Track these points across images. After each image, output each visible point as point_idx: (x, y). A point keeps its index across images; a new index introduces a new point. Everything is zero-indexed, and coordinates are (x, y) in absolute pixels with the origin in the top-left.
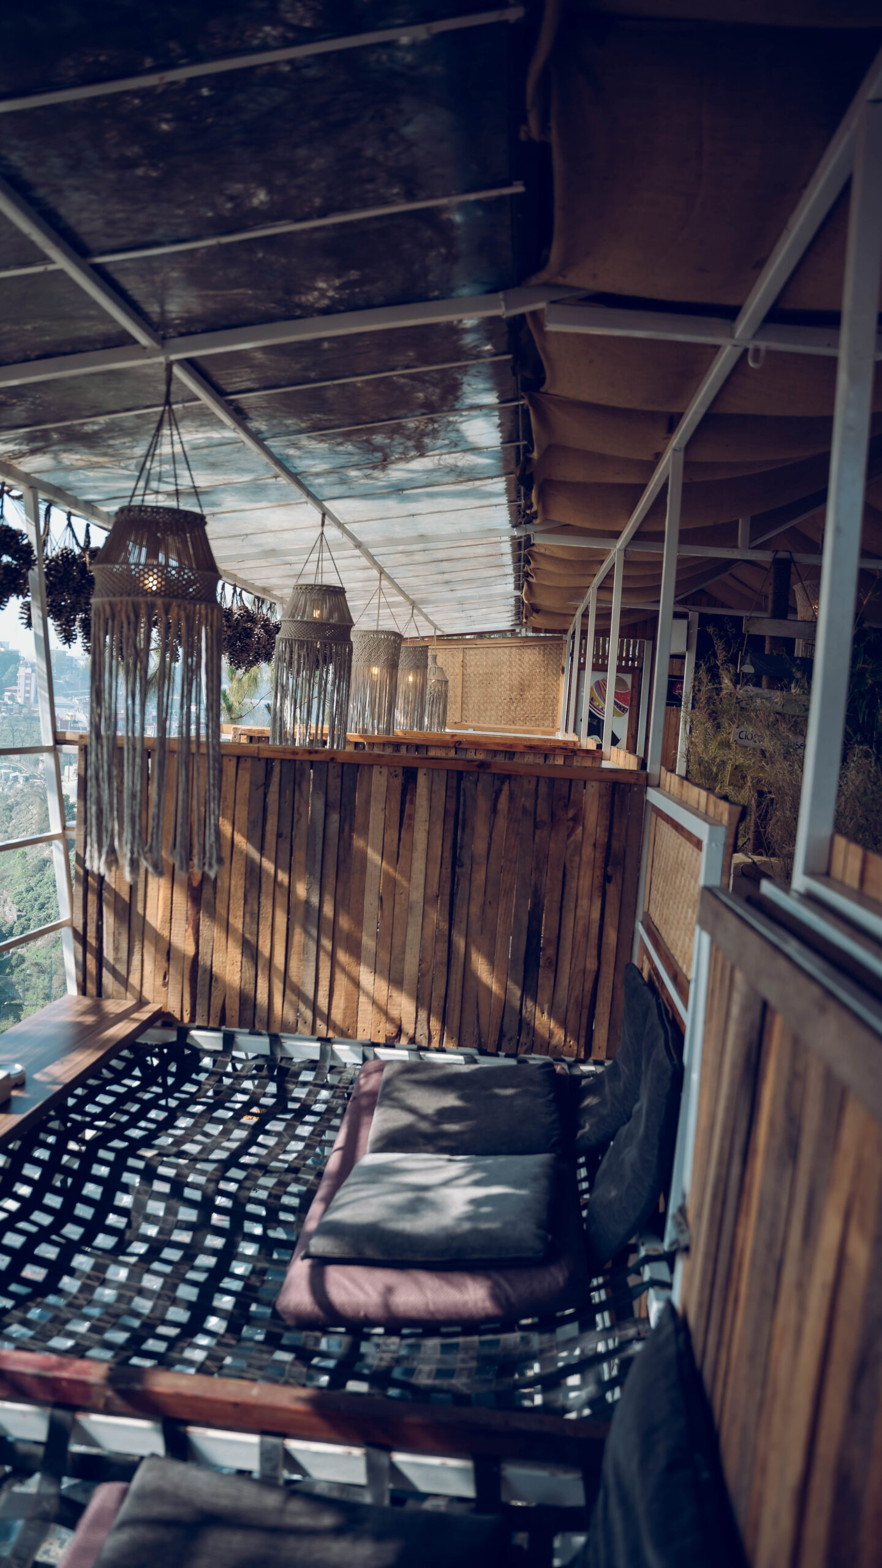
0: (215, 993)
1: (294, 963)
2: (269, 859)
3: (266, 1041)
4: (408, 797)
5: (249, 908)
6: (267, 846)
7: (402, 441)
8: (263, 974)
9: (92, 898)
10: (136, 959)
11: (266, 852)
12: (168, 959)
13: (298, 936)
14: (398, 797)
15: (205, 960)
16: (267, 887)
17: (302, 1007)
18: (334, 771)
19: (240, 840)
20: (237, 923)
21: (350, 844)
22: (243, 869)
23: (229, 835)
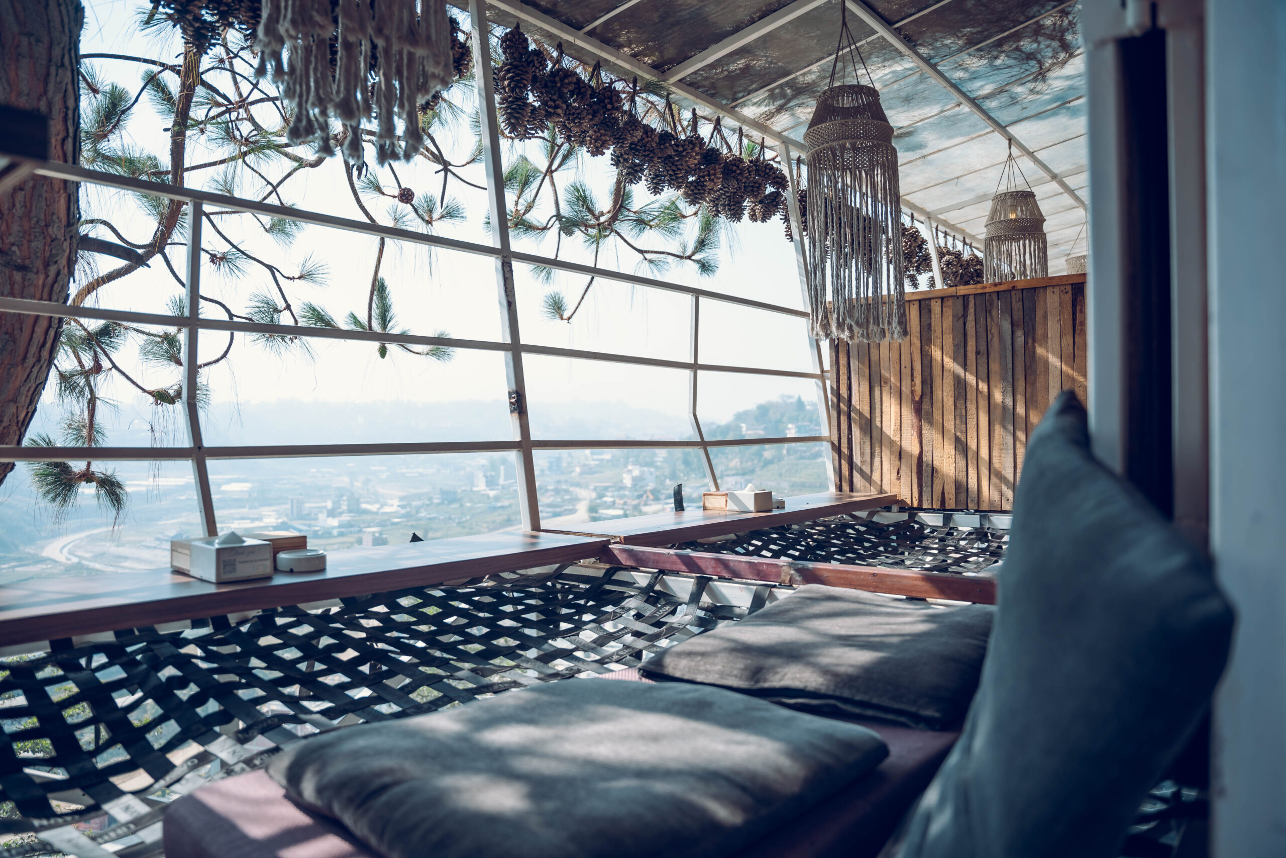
0: (936, 482)
1: (995, 453)
2: (971, 373)
3: (977, 517)
4: (1078, 308)
5: (958, 411)
6: (969, 363)
7: (1048, 42)
8: (972, 463)
9: (844, 419)
10: (877, 460)
11: (968, 367)
12: (900, 459)
13: (998, 431)
14: (1070, 309)
15: (927, 458)
16: (971, 395)
17: (1004, 488)
18: (1016, 296)
19: (949, 363)
20: (950, 425)
21: (1034, 352)
22: (952, 383)
23: (939, 359)
